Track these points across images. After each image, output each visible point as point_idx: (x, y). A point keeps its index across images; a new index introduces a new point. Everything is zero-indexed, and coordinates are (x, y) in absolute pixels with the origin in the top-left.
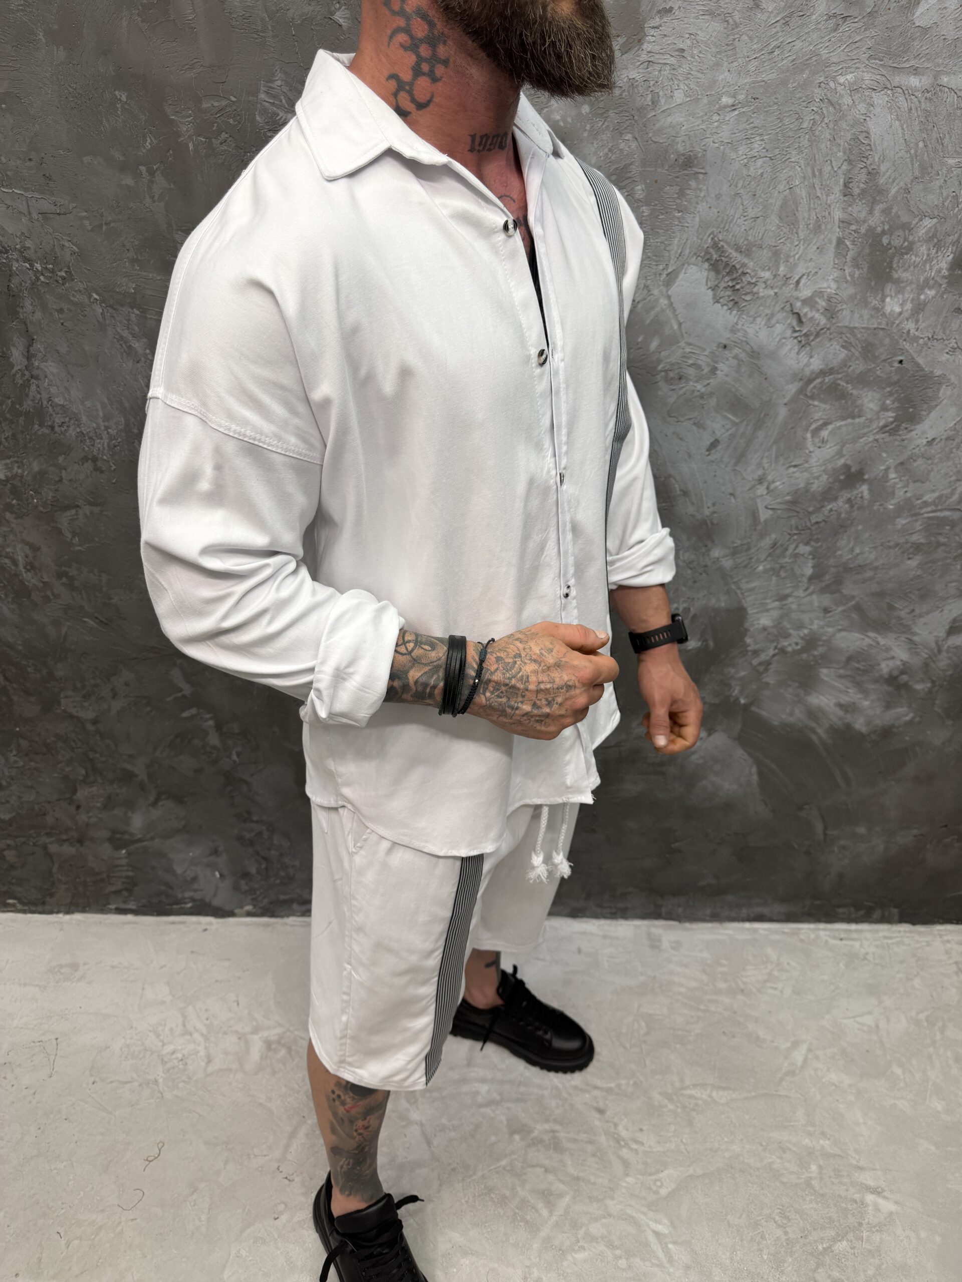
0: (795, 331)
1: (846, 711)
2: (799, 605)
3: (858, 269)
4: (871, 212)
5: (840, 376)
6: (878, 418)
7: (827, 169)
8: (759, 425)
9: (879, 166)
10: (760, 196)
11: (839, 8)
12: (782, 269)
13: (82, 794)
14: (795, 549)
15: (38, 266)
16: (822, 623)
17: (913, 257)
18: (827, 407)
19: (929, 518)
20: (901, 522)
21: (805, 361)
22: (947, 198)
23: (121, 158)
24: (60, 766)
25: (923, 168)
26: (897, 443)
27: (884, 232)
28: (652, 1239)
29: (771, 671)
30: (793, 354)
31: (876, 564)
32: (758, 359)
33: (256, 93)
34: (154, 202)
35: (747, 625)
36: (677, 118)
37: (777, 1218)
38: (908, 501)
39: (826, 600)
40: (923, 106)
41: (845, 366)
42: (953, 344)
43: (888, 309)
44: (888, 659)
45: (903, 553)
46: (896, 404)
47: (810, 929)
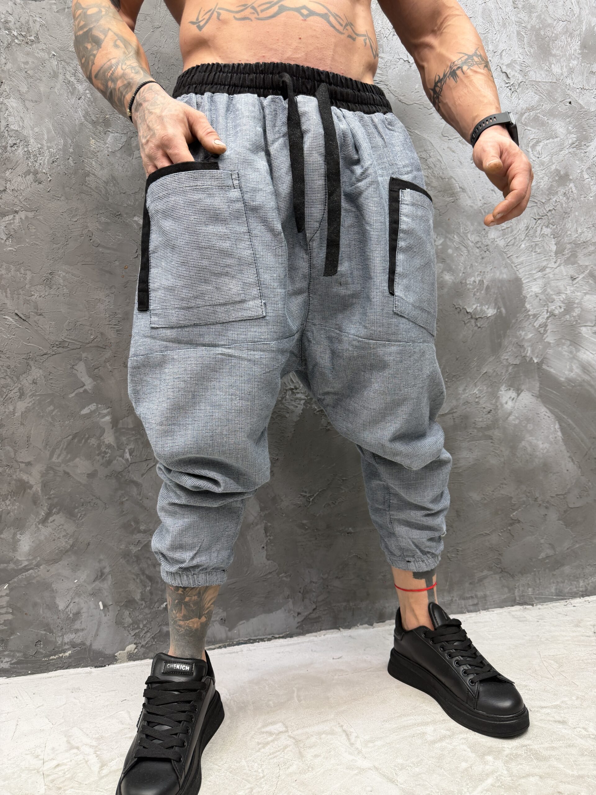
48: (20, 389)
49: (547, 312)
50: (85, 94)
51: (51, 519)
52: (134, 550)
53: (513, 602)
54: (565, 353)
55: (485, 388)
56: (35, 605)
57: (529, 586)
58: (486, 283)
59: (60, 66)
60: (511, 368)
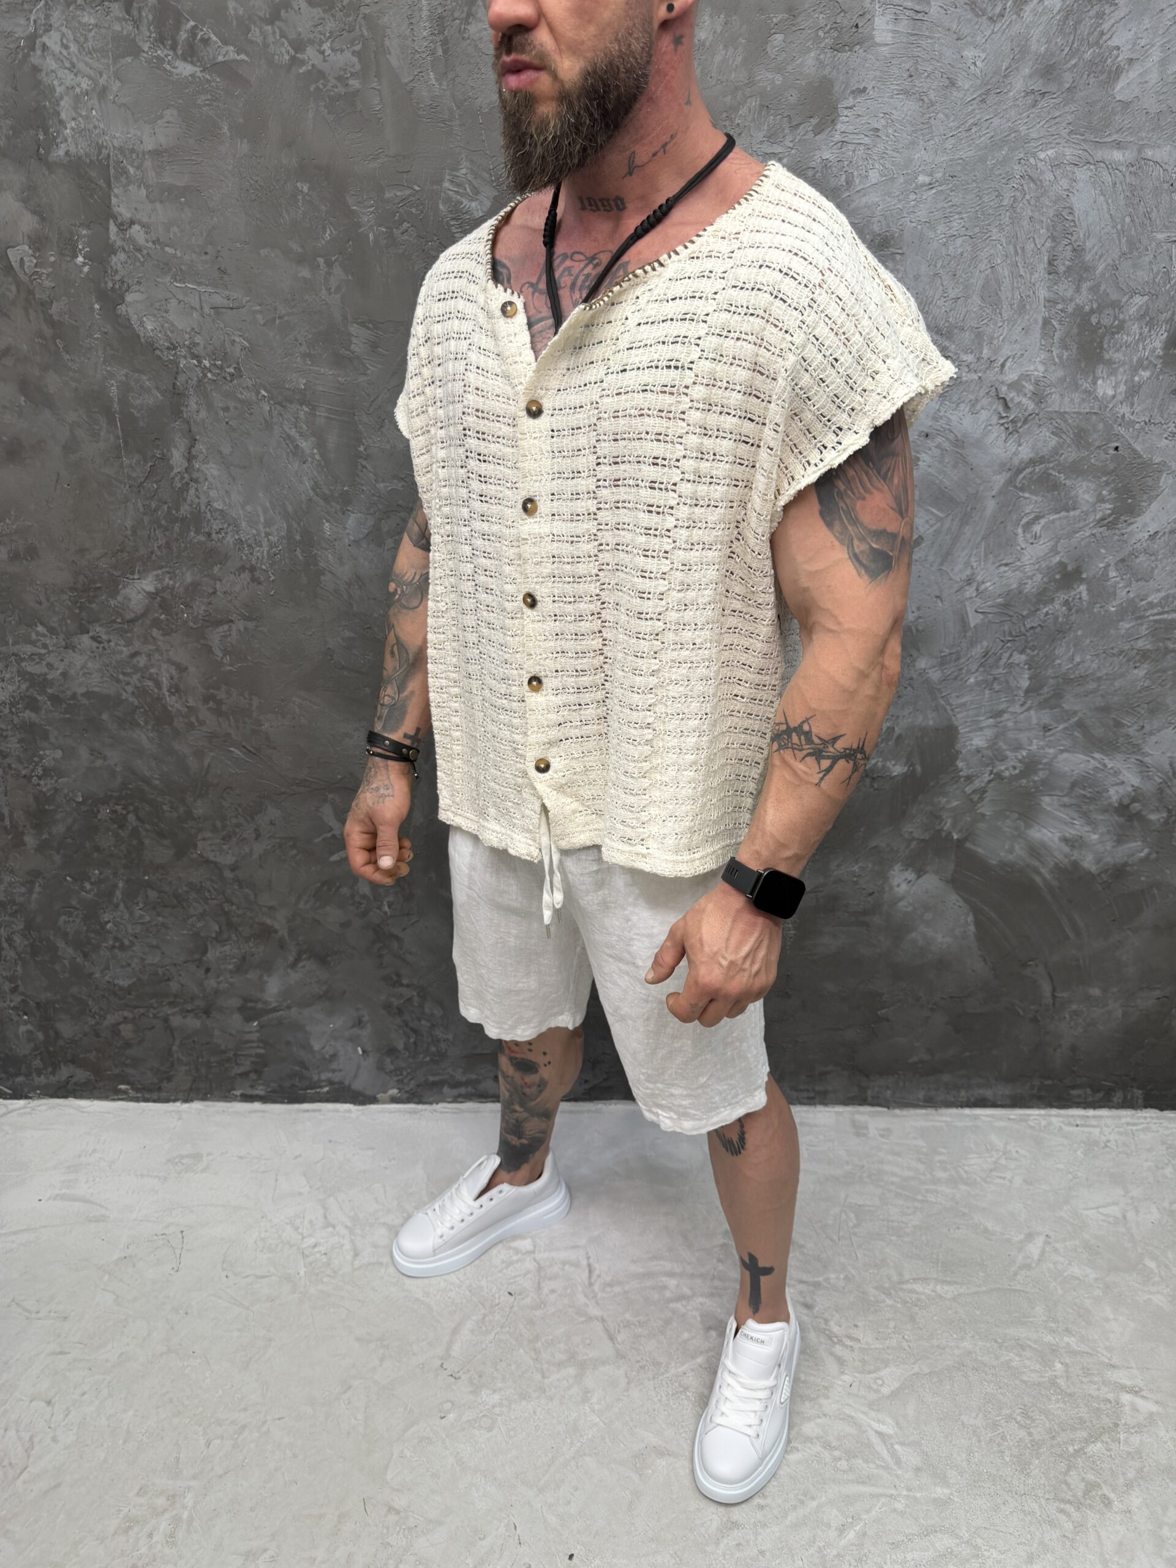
0: (1003, 418)
1: (1073, 847)
2: (1016, 722)
3: (1067, 349)
4: (1078, 290)
5: (1051, 465)
6: (1095, 511)
7: (1030, 246)
8: (965, 520)
9: (1084, 243)
10: (961, 276)
11: (1038, 85)
12: (985, 351)
13: (212, 955)
14: (1009, 658)
15: (206, 363)
16: (1041, 743)
17: (1125, 337)
18: (1039, 499)
19: (1156, 621)
20: (1125, 625)
21: (1014, 450)
22: (1158, 273)
23: (300, 250)
24: (190, 921)
25: (1132, 244)
26: (1116, 538)
27: (1092, 311)
28: (875, 1440)
29: (986, 800)
30: (1000, 442)
31: (1099, 674)
32: (963, 448)
33: (439, 182)
34: (330, 294)
35: (958, 746)
36: (873, 198)
37: (1019, 1418)
38: (1131, 602)
39: (1046, 717)
40: (1128, 180)
41: (1057, 454)
42: (1172, 428)
43: (1100, 392)
44: (1117, 784)
45: (1129, 660)
46: (1113, 495)
47: (1040, 1115)
48: (256, 830)
49: (991, 773)
50: (314, 454)
51: (301, 964)
52: (396, 1002)
53: (863, 1101)
54: (1006, 829)
55: (870, 865)
56: (288, 1043)
57: (888, 1088)
58: (897, 731)
59: (275, 413)
60: (914, 843)
